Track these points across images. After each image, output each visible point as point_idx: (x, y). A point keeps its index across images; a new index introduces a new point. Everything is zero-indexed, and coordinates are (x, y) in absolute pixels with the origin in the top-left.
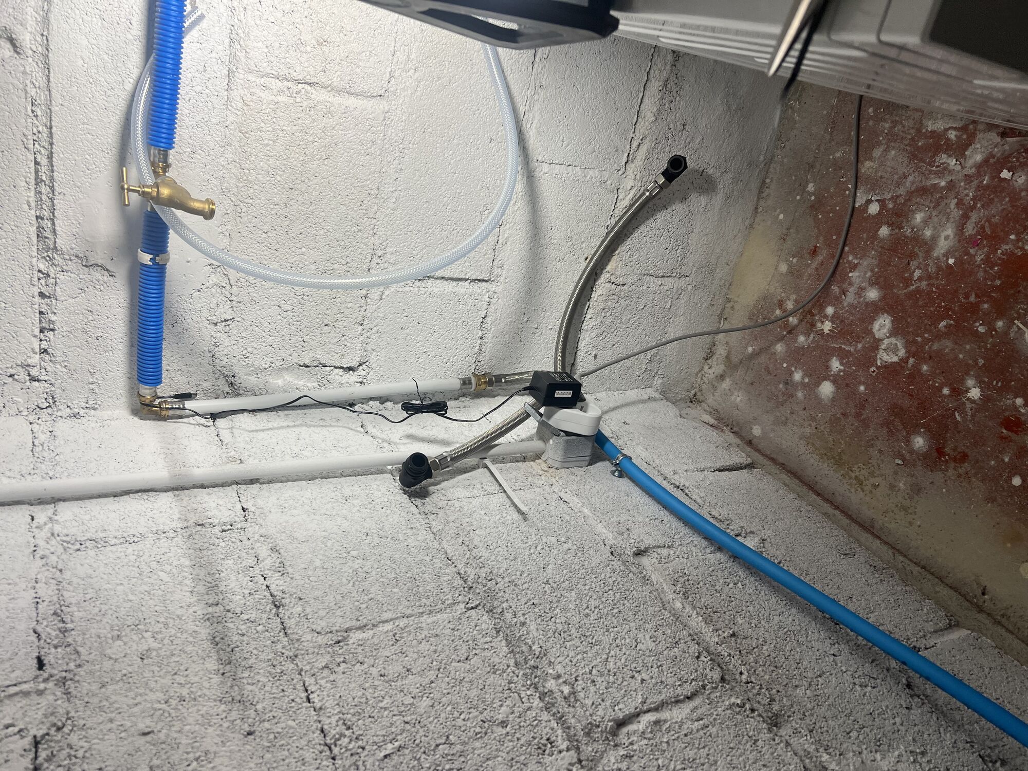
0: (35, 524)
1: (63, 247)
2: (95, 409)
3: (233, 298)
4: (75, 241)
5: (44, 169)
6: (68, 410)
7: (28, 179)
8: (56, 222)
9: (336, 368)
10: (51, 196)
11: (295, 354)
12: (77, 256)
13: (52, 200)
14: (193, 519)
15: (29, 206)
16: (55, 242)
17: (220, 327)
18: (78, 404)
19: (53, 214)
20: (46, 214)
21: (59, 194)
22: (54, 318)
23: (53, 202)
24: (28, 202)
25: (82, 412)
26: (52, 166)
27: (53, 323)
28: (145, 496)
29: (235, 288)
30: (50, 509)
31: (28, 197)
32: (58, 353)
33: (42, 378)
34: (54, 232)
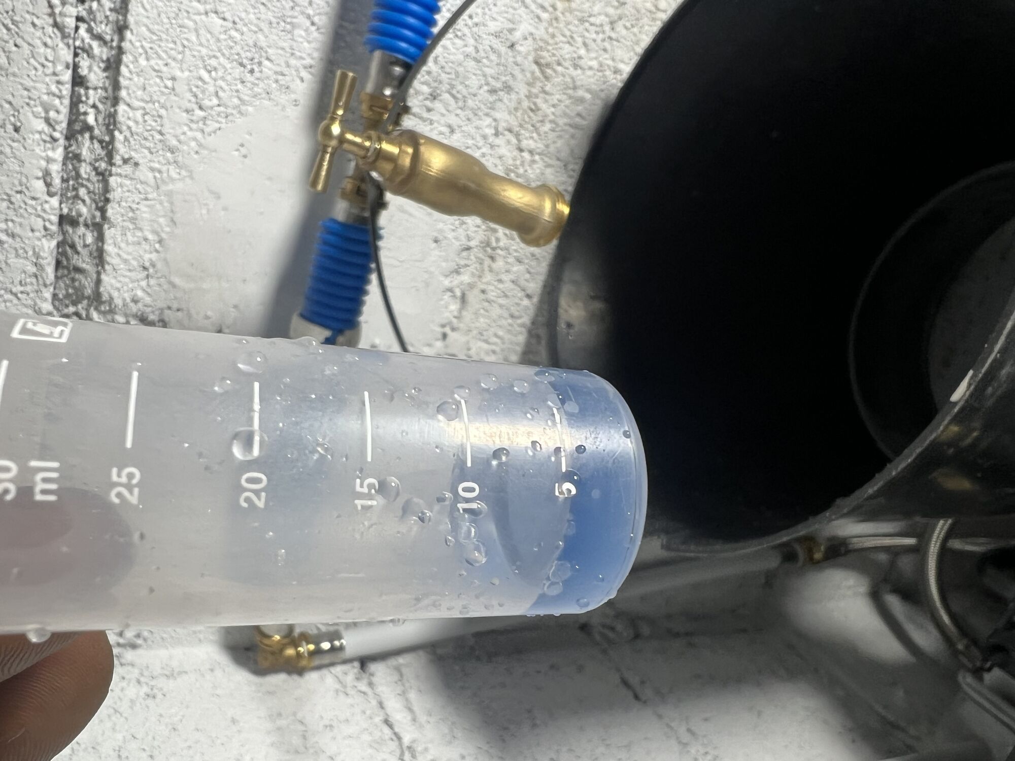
1: (115, 294)
4: (144, 283)
5: (93, 96)
7: (52, 114)
8: (109, 233)
10: (103, 165)
13: (103, 176)
15: (48, 185)
16: (98, 282)
19: (103, 211)
20: (85, 210)
21: (126, 161)
23: (105, 182)
24: (47, 174)
26: (116, 86)
31: (49, 160)
34: (100, 257)
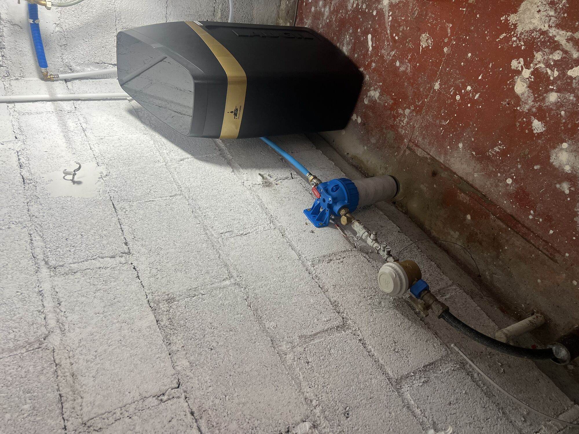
0: (9, 108)
1: (3, 18)
2: (24, 77)
3: (65, 36)
6: (14, 77)
9: (110, 64)
11: (93, 59)
12: (8, 21)
14: (58, 109)
17: (63, 47)
18: (17, 75)
22: (4, 44)
25: (19, 78)
27: (4, 45)
28: (42, 102)
29: (65, 32)
30: (13, 105)
32: (8, 57)
33: (4, 65)
